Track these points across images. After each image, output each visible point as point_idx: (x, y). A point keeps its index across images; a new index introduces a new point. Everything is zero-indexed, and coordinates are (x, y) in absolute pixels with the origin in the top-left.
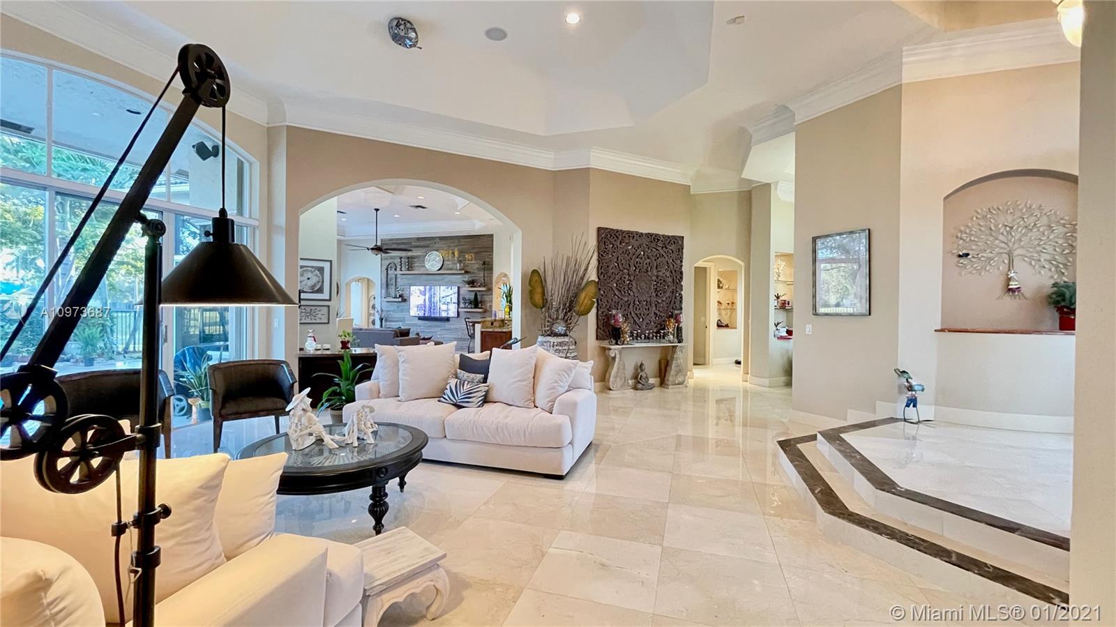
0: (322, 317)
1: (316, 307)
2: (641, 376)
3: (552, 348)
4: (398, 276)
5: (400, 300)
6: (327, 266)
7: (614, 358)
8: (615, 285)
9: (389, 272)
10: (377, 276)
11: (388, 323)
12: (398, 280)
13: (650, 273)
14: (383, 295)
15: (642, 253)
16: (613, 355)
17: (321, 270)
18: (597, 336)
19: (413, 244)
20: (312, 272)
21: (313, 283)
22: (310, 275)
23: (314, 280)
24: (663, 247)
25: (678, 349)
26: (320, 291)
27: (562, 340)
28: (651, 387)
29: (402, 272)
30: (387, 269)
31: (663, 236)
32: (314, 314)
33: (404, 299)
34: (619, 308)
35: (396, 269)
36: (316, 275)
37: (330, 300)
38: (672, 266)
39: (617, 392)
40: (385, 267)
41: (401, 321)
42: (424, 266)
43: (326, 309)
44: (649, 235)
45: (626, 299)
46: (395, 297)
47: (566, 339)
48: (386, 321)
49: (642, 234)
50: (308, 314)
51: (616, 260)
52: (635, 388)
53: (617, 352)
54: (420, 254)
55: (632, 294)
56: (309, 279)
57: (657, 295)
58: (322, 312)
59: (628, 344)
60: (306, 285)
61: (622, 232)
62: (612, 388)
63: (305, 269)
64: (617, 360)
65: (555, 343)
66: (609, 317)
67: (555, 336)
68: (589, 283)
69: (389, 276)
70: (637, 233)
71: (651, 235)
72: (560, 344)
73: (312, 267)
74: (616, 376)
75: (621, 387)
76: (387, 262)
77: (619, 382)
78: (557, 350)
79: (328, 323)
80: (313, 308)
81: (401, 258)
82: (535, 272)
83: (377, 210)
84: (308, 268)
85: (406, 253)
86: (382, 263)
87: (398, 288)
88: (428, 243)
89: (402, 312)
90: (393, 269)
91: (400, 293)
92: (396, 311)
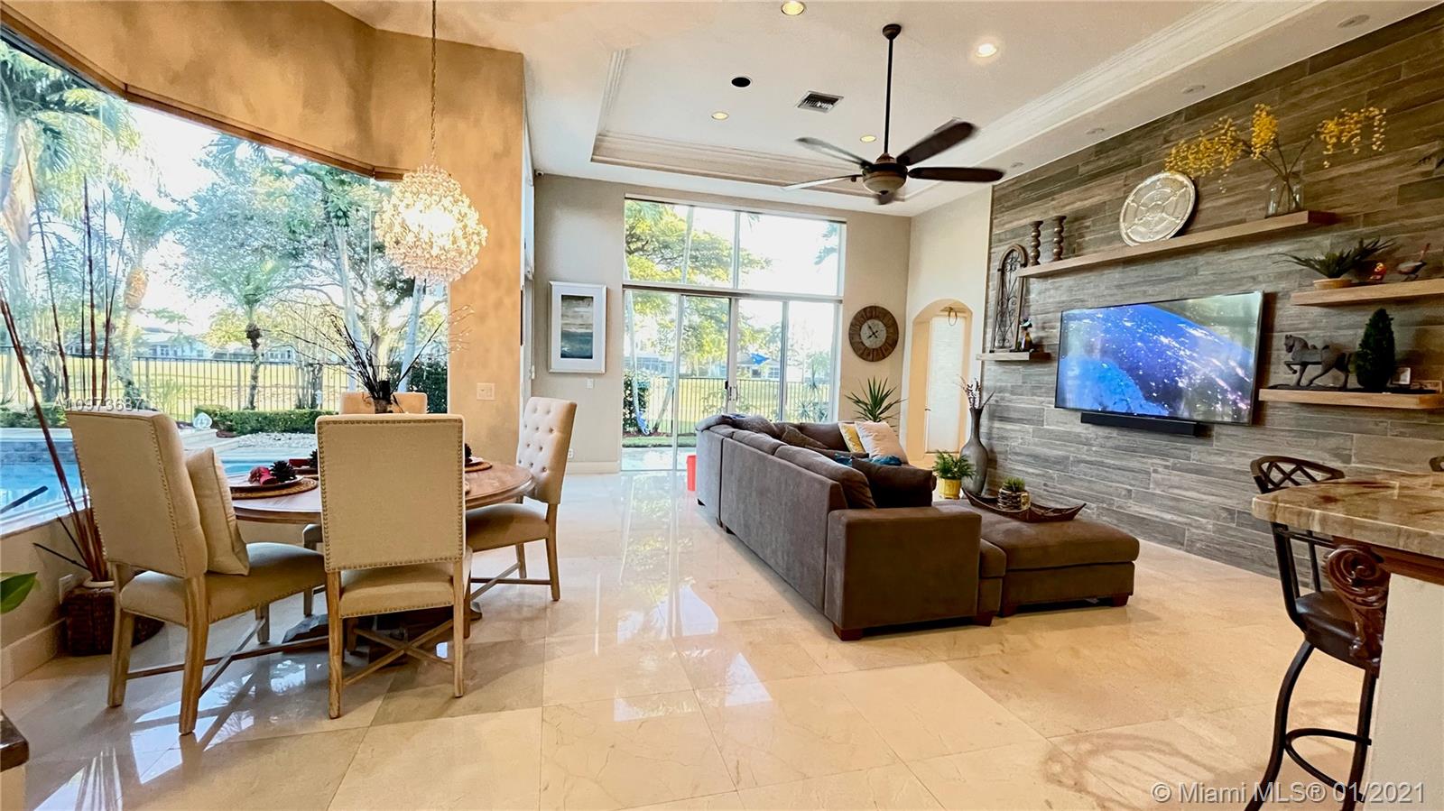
4: (1034, 283)
5: (1025, 356)
9: (1008, 276)
10: (976, 292)
12: (1032, 296)
19: (1082, 170)
29: (1040, 270)
30: (1002, 271)
33: (1040, 354)
35: (1024, 265)
40: (996, 264)
41: (1029, 422)
42: (1118, 237)
46: (1018, 349)
54: (1106, 197)
69: (1008, 288)
76: (1002, 250)
83: (893, 31)
85: (1054, 208)
86: (990, 253)
87: (1025, 321)
88: (1137, 149)
89: (1034, 394)
90: (1018, 266)
91: (1032, 336)
92: (1019, 391)
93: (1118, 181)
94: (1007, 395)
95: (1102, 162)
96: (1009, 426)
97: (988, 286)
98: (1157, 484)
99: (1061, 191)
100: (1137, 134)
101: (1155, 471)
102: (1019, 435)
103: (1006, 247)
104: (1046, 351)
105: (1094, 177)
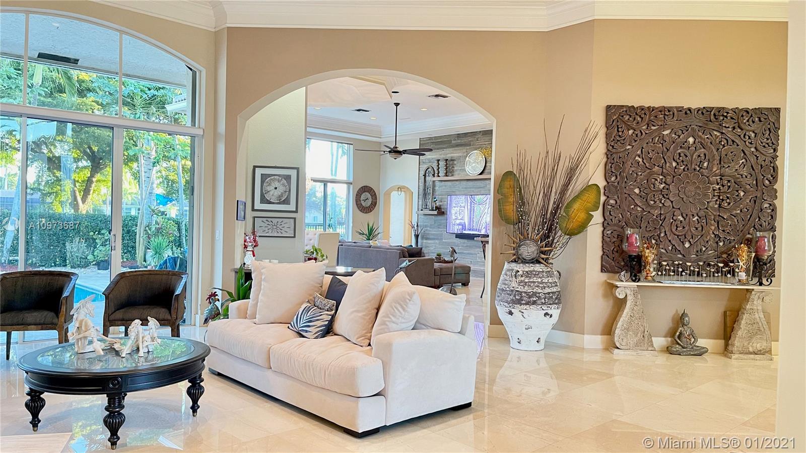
0: (287, 230)
1: (281, 220)
2: (681, 333)
3: (514, 278)
4: (437, 184)
5: (435, 213)
6: (293, 173)
7: (624, 301)
8: (637, 191)
9: (427, 177)
10: (413, 183)
11: (425, 241)
12: (437, 188)
13: (705, 172)
14: (420, 207)
15: (691, 140)
16: (621, 296)
17: (288, 178)
18: (602, 266)
19: (453, 142)
20: (279, 181)
21: (280, 193)
22: (277, 184)
23: (281, 189)
24: (734, 128)
25: (754, 296)
26: (286, 202)
27: (532, 269)
28: (700, 353)
29: (439, 179)
30: (425, 176)
31: (735, 110)
32: (281, 227)
33: (440, 212)
34: (643, 226)
35: (434, 175)
36: (283, 184)
37: (296, 212)
38: (753, 159)
39: (627, 352)
40: (422, 173)
41: (437, 239)
42: (465, 170)
43: (292, 221)
44: (705, 112)
45: (656, 212)
46: (432, 210)
47: (538, 268)
48: (423, 238)
49: (690, 110)
50: (275, 227)
51: (639, 152)
52: (669, 350)
53: (628, 292)
54: (460, 154)
55: (668, 203)
56: (276, 188)
57: (720, 206)
58: (286, 226)
59: (654, 281)
60: (273, 195)
61: (651, 109)
62: (618, 345)
63: (272, 177)
64: (629, 304)
65: (521, 273)
66: (621, 238)
67: (522, 262)
68: (589, 188)
69: (427, 184)
70: (680, 109)
71: (709, 110)
72: (528, 274)
73: (279, 175)
74: (628, 329)
75: (637, 345)
76: (424, 167)
77: (632, 339)
78: (522, 282)
79: (294, 237)
80: (280, 220)
81: (438, 160)
82: (509, 174)
83: (397, 105)
84: (276, 177)
85: (444, 154)
86: (419, 167)
87: (435, 198)
88: (470, 140)
89: (439, 228)
90: (431, 175)
91: (437, 204)
92: (433, 227)
93: (464, 149)
94: (428, 228)
95: (459, 141)
96: (429, 242)
97: (419, 182)
99: (446, 148)
100: (469, 135)
102: (434, 245)
103: (426, 166)
104: (443, 210)
105: (457, 145)
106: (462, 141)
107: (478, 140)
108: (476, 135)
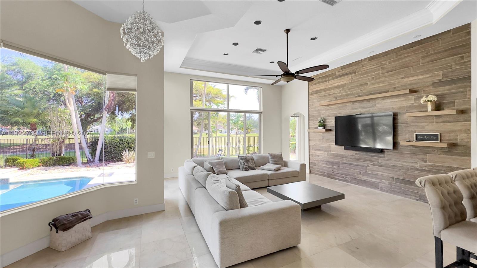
5: (324, 130)
14: (310, 127)
33: (328, 129)
48: (313, 149)
54: (345, 82)
83: (288, 31)
85: (329, 85)
86: (309, 98)
88: (354, 68)
92: (322, 141)
94: (317, 142)
95: (343, 72)
98: (369, 170)
99: (331, 80)
100: (354, 64)
101: (368, 166)
102: (322, 155)
105: (341, 76)
106: (347, 71)
107: (363, 67)
108: (361, 63)
